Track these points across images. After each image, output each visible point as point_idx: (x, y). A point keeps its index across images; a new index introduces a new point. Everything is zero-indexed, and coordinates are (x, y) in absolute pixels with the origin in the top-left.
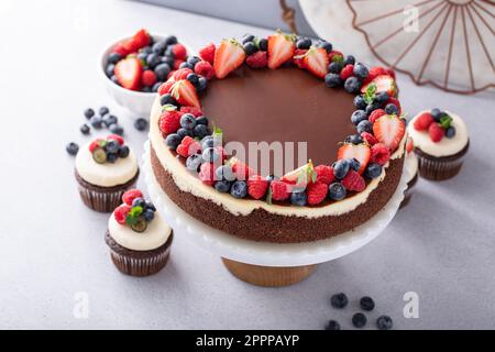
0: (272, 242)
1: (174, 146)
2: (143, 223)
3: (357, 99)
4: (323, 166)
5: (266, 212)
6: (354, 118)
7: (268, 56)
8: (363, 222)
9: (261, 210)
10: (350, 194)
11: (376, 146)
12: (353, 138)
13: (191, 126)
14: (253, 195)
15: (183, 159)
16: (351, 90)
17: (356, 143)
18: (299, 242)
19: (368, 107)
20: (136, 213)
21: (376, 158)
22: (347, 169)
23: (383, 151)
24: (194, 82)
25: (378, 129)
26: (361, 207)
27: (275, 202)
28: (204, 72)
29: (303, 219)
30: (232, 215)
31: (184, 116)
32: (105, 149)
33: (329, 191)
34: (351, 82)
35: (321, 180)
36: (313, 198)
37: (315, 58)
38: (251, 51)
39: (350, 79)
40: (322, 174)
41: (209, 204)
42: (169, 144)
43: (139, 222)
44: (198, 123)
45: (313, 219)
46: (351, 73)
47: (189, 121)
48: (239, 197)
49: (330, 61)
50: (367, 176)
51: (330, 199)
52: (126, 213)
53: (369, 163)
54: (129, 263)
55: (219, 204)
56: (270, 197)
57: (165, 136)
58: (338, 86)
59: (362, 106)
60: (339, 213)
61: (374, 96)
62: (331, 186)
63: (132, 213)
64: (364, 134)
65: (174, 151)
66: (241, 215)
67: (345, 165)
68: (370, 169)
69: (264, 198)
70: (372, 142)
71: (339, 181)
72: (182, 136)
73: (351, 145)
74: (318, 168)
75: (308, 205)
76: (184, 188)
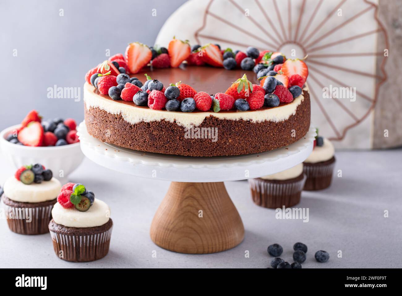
2: (87, 201)
5: (217, 119)
7: (170, 57)
9: (212, 117)
10: (283, 103)
14: (202, 108)
15: (130, 101)
16: (248, 66)
17: (274, 75)
19: (269, 66)
23: (298, 77)
27: (222, 111)
28: (122, 65)
29: (249, 123)
33: (265, 99)
38: (155, 54)
43: (83, 201)
44: (133, 79)
45: (258, 123)
46: (243, 56)
48: (189, 111)
54: (77, 244)
55: (172, 121)
59: (264, 68)
61: (271, 61)
62: (266, 96)
65: (118, 99)
66: (194, 126)
68: (292, 89)
72: (122, 89)
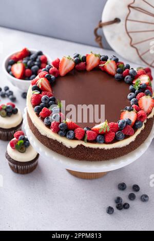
0: (87, 160)
1: (38, 112)
2: (24, 148)
3: (131, 87)
4: (113, 123)
5: (84, 146)
6: (129, 97)
7: (86, 64)
8: (133, 150)
9: (81, 145)
10: (126, 137)
11: (140, 112)
12: (128, 108)
13: (47, 102)
14: (78, 138)
15: (43, 119)
16: (128, 82)
17: (130, 110)
18: (101, 160)
19: (136, 91)
20: (21, 143)
21: (140, 118)
22: (125, 125)
23: (143, 115)
24: (48, 78)
25: (141, 103)
26: (132, 143)
27: (88, 141)
28: (54, 73)
29: (103, 150)
30: (67, 148)
31: (43, 97)
32: (5, 110)
33: (116, 136)
34: (127, 78)
35: (112, 130)
36: (108, 139)
37: (110, 66)
38: (77, 62)
39: (127, 76)
40: (112, 127)
41: (55, 142)
42: (36, 111)
43: (22, 148)
44: (50, 100)
45: (108, 149)
46: (128, 73)
47: (45, 99)
48: (70, 139)
49: (117, 67)
50: (135, 128)
51: (116, 140)
52: (15, 143)
53: (136, 121)
54: (17, 168)
55: (60, 142)
56: (86, 139)
57: (34, 106)
58: (121, 80)
59: (133, 91)
60: (121, 147)
61: (139, 85)
62: (117, 133)
63: (18, 144)
64: (134, 106)
65: (38, 115)
66: (71, 148)
67: (124, 122)
68: (137, 124)
69: (83, 140)
70: (138, 110)
71: (121, 130)
72: (42, 107)
73: (127, 112)
74: (110, 124)
75: (105, 143)
76: (43, 134)
